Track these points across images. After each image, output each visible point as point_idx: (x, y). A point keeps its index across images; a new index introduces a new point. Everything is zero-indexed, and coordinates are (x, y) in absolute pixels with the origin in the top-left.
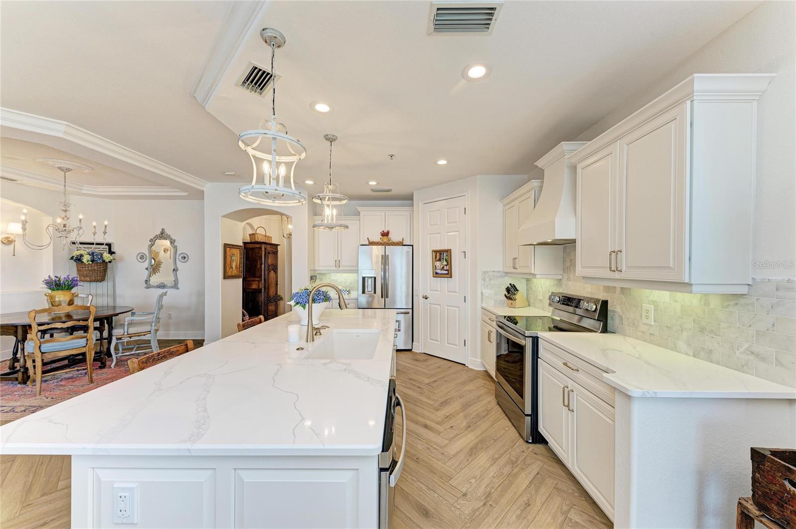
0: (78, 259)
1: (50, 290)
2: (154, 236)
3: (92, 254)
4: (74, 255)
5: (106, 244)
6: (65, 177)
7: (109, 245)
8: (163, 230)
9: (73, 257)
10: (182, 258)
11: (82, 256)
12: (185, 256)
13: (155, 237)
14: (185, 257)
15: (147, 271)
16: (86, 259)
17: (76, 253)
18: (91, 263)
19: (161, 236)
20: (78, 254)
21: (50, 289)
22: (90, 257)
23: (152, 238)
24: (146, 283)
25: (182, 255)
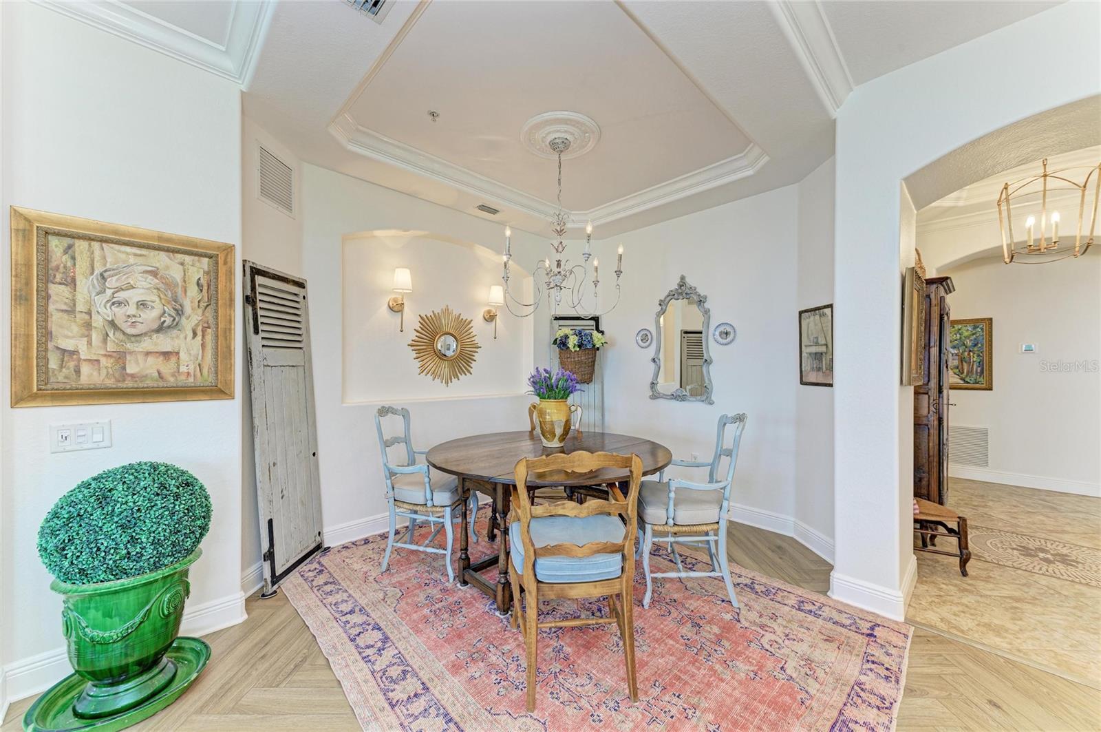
0: (562, 343)
1: (538, 398)
2: (667, 294)
3: (579, 334)
4: (557, 336)
5: (592, 319)
6: (560, 162)
7: (596, 319)
8: (683, 278)
9: (556, 340)
10: (721, 334)
11: (567, 337)
12: (729, 329)
13: (668, 296)
14: (727, 333)
15: (653, 365)
16: (573, 341)
17: (560, 333)
18: (578, 349)
19: (680, 291)
20: (562, 334)
21: (539, 395)
22: (577, 338)
23: (663, 299)
24: (652, 388)
25: (722, 329)
